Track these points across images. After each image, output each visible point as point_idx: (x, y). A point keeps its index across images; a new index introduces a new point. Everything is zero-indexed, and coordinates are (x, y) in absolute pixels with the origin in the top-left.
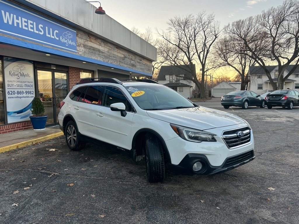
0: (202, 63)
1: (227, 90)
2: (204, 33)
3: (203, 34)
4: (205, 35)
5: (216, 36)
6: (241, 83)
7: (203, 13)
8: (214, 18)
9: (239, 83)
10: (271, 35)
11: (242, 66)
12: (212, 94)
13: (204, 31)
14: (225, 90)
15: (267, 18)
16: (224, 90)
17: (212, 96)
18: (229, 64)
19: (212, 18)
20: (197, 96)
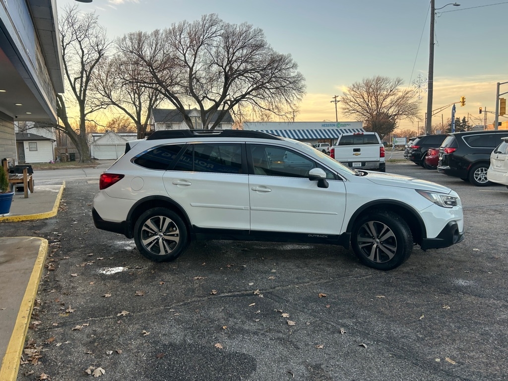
0: (78, 98)
1: (119, 147)
2: (80, 44)
3: (78, 46)
4: (82, 49)
5: (99, 53)
6: (136, 134)
7: (75, 8)
8: (97, 20)
9: (134, 134)
10: (186, 62)
11: (136, 108)
12: (92, 155)
13: (80, 42)
14: (114, 147)
15: (178, 37)
16: (112, 147)
17: (92, 157)
18: (114, 103)
19: (94, 21)
20: (65, 159)
